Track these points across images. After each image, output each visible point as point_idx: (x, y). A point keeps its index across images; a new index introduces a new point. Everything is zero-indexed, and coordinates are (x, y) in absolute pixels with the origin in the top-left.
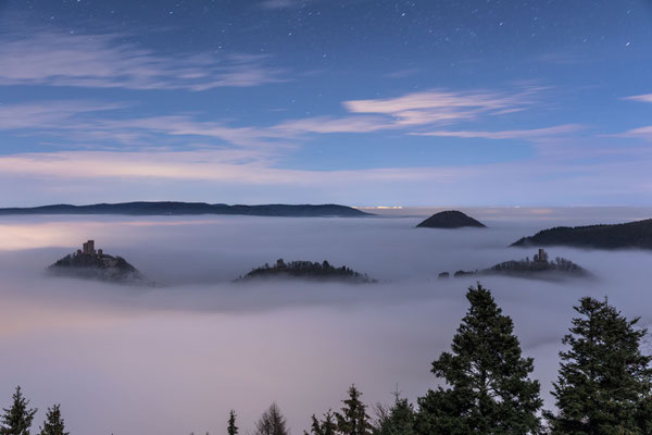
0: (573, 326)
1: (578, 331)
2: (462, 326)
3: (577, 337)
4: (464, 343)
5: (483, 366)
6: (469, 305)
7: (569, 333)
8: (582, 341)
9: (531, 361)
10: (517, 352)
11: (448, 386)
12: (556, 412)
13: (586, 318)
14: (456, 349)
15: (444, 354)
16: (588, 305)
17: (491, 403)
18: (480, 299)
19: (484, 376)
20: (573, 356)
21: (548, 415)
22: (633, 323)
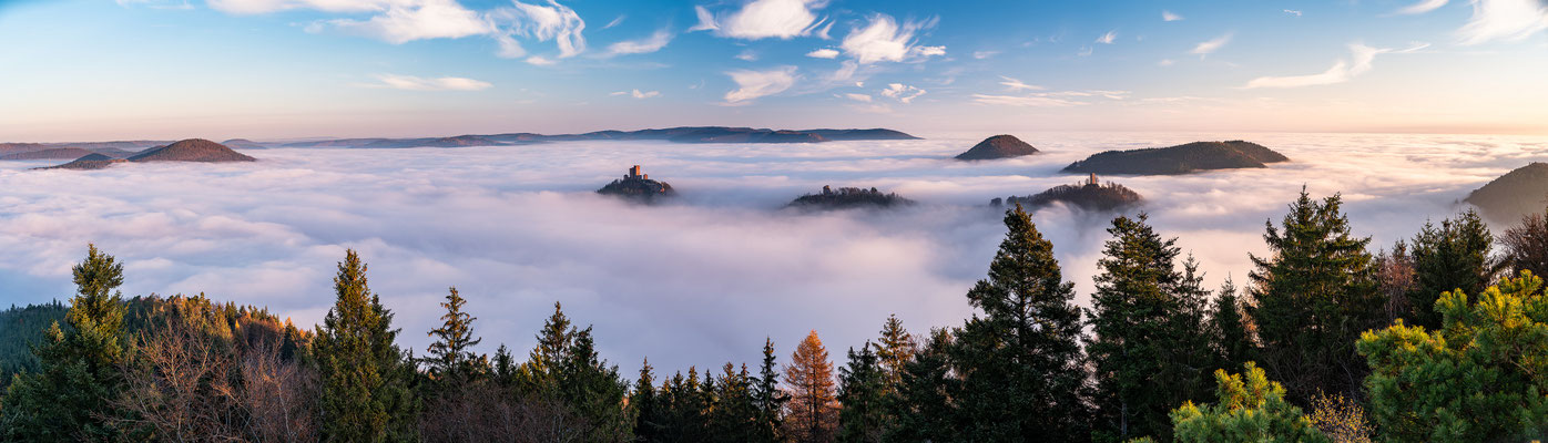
0: (1106, 249)
1: (1114, 251)
2: (999, 253)
3: (1112, 259)
4: (999, 268)
5: (1023, 294)
6: (1008, 231)
7: (1103, 256)
8: (1115, 264)
9: (1072, 285)
10: (1056, 275)
11: (982, 315)
12: (1094, 337)
13: (1118, 240)
14: (993, 275)
15: (980, 281)
16: (1121, 224)
17: (1029, 330)
18: (1018, 223)
19: (1023, 304)
20: (1107, 279)
21: (1087, 339)
22: (1170, 243)
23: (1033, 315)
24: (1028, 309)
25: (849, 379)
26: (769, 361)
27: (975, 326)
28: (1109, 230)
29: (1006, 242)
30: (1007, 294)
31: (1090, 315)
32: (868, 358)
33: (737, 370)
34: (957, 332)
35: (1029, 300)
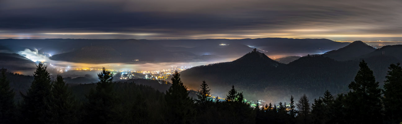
0: (388, 73)
1: (390, 74)
2: (358, 74)
3: (390, 76)
4: (358, 78)
5: (364, 85)
6: (360, 68)
7: (387, 75)
8: (390, 77)
9: (378, 83)
10: (374, 81)
11: (352, 91)
12: (385, 97)
13: (391, 70)
14: (355, 80)
15: (352, 82)
16: (392, 66)
17: (366, 95)
18: (363, 65)
19: (364, 88)
20: (388, 81)
21: (382, 98)
23: (367, 91)
24: (366, 89)
25: (315, 107)
26: (292, 102)
27: (350, 93)
28: (389, 68)
29: (359, 71)
30: (360, 86)
31: (383, 90)
32: (320, 101)
33: (283, 104)
34: (346, 95)
35: (366, 87)
